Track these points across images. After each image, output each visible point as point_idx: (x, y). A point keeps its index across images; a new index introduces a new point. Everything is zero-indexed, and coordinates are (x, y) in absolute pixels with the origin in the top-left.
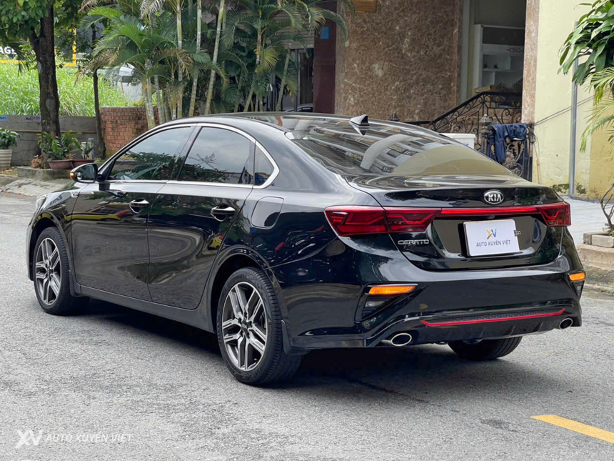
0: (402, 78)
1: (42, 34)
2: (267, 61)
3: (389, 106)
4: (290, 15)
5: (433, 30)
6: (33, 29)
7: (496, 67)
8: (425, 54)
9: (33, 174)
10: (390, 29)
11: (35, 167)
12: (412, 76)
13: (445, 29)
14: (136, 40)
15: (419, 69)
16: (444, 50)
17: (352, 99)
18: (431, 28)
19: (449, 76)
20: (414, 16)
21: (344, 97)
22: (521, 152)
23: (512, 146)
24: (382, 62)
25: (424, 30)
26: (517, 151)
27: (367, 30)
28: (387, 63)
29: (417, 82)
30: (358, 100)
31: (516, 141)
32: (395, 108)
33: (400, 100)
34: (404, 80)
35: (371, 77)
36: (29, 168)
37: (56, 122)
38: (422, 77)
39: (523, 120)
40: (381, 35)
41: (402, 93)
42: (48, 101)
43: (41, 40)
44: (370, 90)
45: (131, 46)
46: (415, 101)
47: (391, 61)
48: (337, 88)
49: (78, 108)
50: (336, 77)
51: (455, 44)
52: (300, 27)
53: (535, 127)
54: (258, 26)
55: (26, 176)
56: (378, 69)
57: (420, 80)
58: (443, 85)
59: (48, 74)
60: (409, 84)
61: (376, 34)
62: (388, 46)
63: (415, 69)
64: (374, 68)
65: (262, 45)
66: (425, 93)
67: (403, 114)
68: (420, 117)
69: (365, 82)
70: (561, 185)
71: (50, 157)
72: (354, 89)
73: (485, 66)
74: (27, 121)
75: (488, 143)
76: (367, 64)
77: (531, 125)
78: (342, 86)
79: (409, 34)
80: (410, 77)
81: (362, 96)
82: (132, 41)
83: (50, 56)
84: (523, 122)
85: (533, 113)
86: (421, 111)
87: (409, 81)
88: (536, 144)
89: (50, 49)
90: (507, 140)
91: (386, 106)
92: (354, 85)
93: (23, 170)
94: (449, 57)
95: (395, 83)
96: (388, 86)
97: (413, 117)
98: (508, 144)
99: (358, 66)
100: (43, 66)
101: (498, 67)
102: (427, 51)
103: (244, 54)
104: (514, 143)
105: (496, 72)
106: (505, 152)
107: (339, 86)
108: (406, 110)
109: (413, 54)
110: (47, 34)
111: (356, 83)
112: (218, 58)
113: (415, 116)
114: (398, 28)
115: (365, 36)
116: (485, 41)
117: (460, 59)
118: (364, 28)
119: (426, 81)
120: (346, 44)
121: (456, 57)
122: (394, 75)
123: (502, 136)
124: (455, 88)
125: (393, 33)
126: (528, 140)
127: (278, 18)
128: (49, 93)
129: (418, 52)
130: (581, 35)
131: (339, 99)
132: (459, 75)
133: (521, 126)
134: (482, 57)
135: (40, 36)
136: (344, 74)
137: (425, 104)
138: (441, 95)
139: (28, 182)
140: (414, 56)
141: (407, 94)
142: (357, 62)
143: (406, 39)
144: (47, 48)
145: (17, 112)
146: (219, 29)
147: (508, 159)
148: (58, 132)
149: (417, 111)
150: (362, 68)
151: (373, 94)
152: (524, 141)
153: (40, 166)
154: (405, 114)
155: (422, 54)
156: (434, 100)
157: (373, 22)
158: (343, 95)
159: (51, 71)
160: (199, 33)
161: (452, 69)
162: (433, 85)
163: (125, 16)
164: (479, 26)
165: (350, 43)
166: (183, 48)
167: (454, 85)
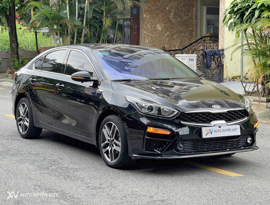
0: (170, 31)
1: (10, 14)
2: (107, 24)
3: (164, 43)
4: (117, 4)
5: (184, 9)
6: (6, 12)
7: (213, 25)
8: (181, 19)
9: (7, 76)
10: (164, 9)
11: (8, 74)
12: (175, 30)
13: (189, 8)
14: (49, 16)
15: (178, 26)
16: (189, 18)
17: (147, 40)
18: (183, 8)
19: (192, 30)
20: (175, 3)
21: (144, 40)
22: (218, 62)
23: (214, 59)
24: (161, 24)
25: (180, 9)
26: (216, 62)
27: (154, 10)
28: (163, 24)
29: (177, 32)
30: (150, 41)
31: (216, 57)
32: (167, 44)
33: (169, 40)
34: (171, 32)
35: (156, 30)
36: (6, 74)
37: (17, 53)
38: (179, 30)
39: (219, 48)
40: (160, 12)
41: (170, 38)
42: (13, 44)
43: (9, 17)
44: (155, 36)
45: (47, 18)
46: (176, 41)
47: (165, 23)
48: (140, 36)
49: (30, 48)
50: (140, 30)
51: (194, 15)
52: (122, 9)
53: (225, 51)
54: (103, 8)
55: (4, 77)
56: (159, 27)
57: (179, 31)
58: (189, 33)
59: (13, 32)
60: (173, 33)
61: (158, 11)
62: (163, 17)
63: (176, 26)
64: (157, 26)
65: (106, 17)
66: (181, 37)
67: (171, 47)
68: (179, 48)
69: (153, 33)
70: (237, 76)
71: (15, 69)
72: (148, 36)
73: (208, 25)
74: (6, 53)
75: (203, 58)
76: (154, 25)
77: (223, 50)
78: (143, 35)
79: (173, 11)
80: (174, 30)
81: (152, 39)
82: (47, 16)
83: (14, 24)
84: (219, 49)
85: (223, 44)
86: (179, 45)
87: (173, 32)
88: (225, 58)
89: (13, 21)
90: (212, 57)
91: (163, 43)
92: (148, 34)
93: (3, 75)
94: (191, 21)
95: (167, 33)
96: (163, 34)
97: (175, 48)
98: (212, 59)
99: (150, 26)
100: (10, 29)
101: (214, 25)
102: (181, 18)
103: (97, 21)
104: (215, 58)
105: (213, 27)
106: (211, 62)
107: (141, 35)
108: (172, 45)
109: (175, 20)
110: (12, 14)
111: (149, 33)
112: (86, 23)
113: (176, 47)
114: (168, 8)
115: (153, 12)
116: (208, 13)
117: (197, 22)
118: (152, 8)
119: (181, 32)
120: (144, 16)
121: (194, 21)
122: (166, 29)
123: (209, 55)
124: (195, 35)
125: (165, 11)
126: (221, 57)
127: (112, 5)
128: (13, 41)
129: (177, 19)
130: (230, 10)
131: (141, 40)
132: (196, 29)
133: (218, 51)
134: (207, 20)
135: (9, 15)
136: (144, 29)
137: (181, 42)
138: (188, 38)
139: (5, 80)
140: (175, 21)
141: (173, 38)
142: (150, 24)
143: (172, 13)
144: (12, 20)
145: (2, 50)
146: (86, 10)
147: (212, 65)
148: (18, 58)
149: (177, 45)
150: (152, 27)
151: (157, 38)
152: (220, 57)
153: (10, 73)
154: (172, 46)
155: (179, 20)
156: (185, 40)
157: (156, 6)
158: (143, 39)
159: (14, 31)
160: (77, 12)
161: (193, 26)
162: (184, 33)
163: (44, 5)
164: (205, 6)
165: (146, 15)
166: (69, 19)
167: (194, 33)
